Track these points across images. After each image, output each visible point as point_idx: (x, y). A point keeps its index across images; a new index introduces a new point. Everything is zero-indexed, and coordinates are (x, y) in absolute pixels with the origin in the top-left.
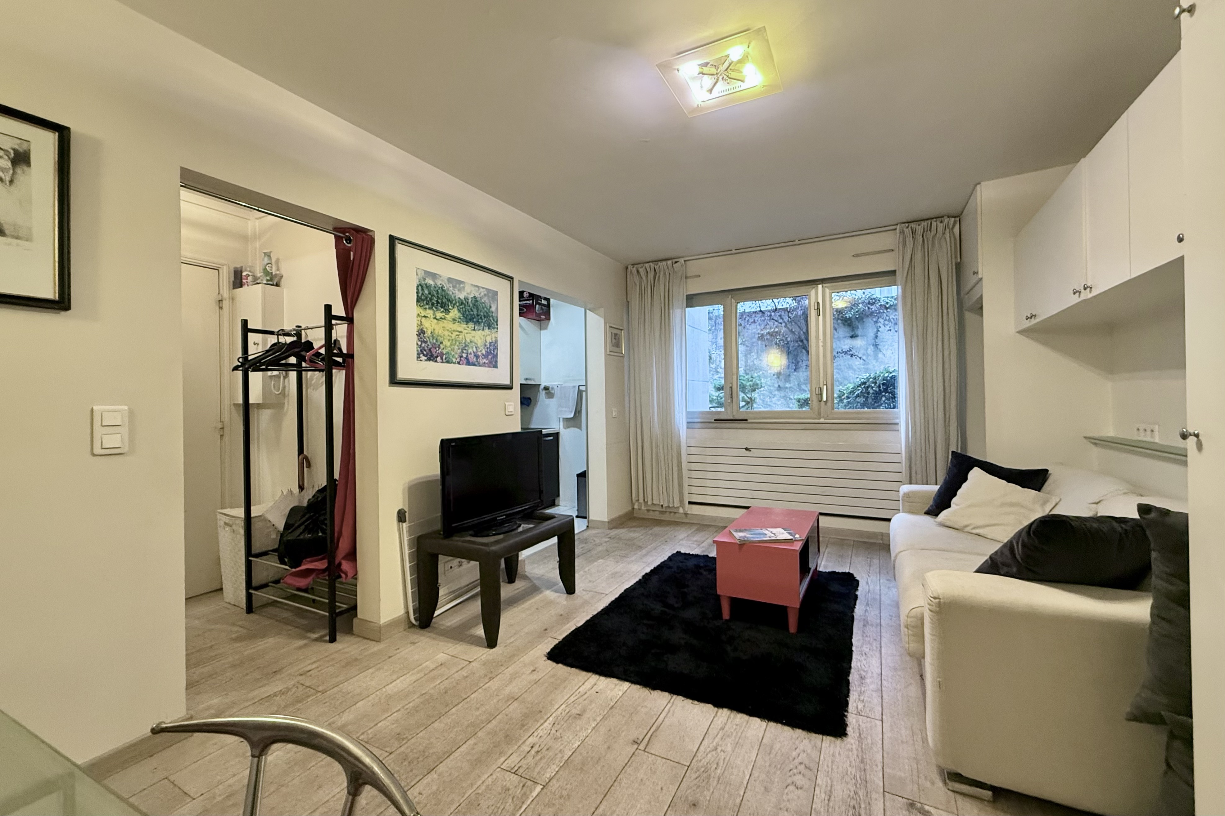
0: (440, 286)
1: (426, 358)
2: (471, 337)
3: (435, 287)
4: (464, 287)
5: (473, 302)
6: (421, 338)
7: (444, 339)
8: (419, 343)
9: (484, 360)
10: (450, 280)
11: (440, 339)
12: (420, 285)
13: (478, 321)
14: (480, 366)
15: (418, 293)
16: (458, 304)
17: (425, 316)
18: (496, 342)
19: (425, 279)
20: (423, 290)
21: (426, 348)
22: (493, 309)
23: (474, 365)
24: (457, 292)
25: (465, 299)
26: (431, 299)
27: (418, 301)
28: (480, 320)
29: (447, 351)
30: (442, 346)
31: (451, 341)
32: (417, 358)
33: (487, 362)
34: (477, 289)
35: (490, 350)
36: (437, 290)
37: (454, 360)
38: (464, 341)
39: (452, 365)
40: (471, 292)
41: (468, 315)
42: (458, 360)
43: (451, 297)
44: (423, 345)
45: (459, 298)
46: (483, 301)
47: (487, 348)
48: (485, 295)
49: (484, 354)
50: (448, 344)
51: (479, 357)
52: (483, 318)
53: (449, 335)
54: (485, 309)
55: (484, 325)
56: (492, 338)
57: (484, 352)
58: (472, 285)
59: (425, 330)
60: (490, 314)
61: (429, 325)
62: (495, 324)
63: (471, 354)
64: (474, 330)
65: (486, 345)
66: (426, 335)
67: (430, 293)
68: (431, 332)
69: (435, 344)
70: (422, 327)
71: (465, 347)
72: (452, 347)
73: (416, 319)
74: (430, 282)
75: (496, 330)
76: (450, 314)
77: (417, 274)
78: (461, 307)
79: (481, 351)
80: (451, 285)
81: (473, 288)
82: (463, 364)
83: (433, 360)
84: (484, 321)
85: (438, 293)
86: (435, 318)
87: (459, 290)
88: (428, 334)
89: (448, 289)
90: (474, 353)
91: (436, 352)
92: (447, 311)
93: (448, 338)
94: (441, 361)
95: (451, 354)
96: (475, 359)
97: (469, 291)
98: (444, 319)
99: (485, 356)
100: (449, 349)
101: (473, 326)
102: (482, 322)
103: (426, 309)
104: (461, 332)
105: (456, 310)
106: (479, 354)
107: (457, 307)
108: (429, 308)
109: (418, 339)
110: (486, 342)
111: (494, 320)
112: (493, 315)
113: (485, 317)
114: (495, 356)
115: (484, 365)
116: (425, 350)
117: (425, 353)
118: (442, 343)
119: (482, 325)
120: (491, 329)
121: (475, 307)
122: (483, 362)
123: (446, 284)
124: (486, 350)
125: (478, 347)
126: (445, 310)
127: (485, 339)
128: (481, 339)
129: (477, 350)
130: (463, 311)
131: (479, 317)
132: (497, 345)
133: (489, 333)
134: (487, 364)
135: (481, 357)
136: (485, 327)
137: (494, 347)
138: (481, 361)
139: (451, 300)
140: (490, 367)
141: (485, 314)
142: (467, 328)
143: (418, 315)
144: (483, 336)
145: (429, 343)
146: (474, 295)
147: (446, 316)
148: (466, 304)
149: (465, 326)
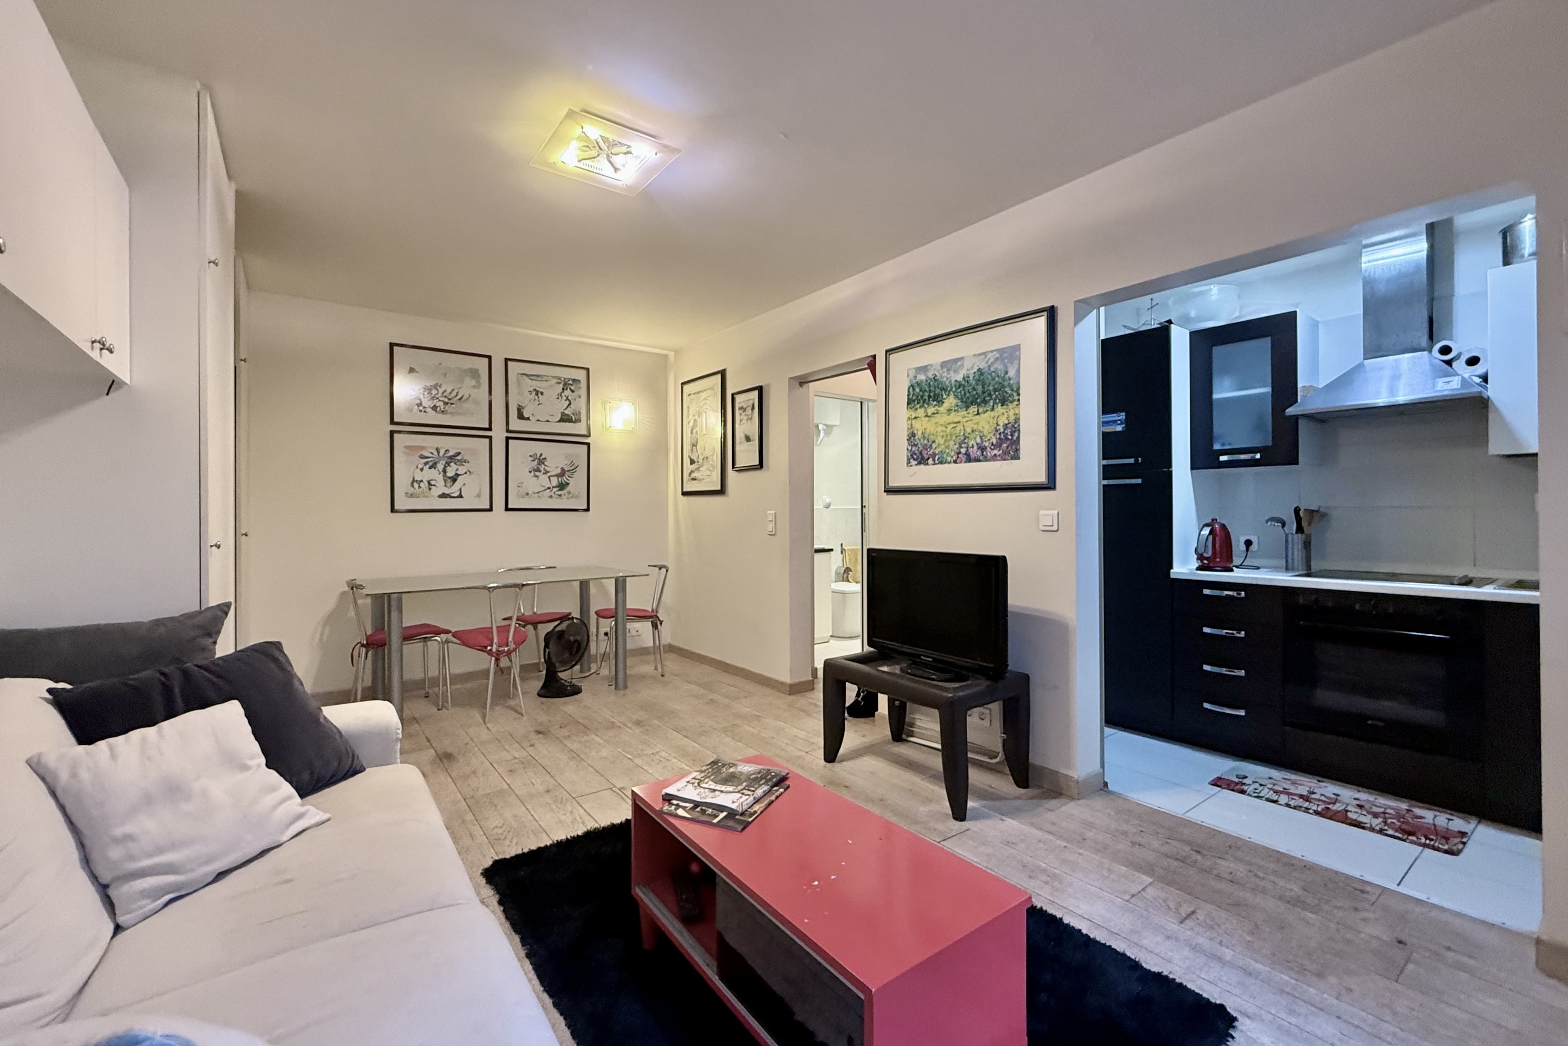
0: (933, 377)
1: (916, 462)
2: (972, 425)
3: (927, 381)
4: (962, 365)
5: (977, 377)
6: (911, 442)
7: (937, 436)
8: (910, 448)
9: (995, 452)
10: (944, 364)
11: (932, 438)
12: (911, 385)
13: (984, 399)
14: (987, 461)
15: (908, 395)
16: (954, 389)
17: (916, 418)
18: (1017, 420)
19: (916, 377)
20: (914, 389)
21: (916, 452)
22: (1012, 373)
23: (977, 460)
24: (952, 374)
25: (964, 378)
26: (922, 397)
27: (908, 404)
28: (987, 399)
29: (939, 450)
30: (934, 446)
31: (944, 438)
32: (907, 464)
33: (998, 453)
34: (983, 357)
35: (1005, 436)
36: (929, 384)
37: (949, 459)
38: (962, 433)
39: (946, 465)
40: (973, 366)
41: (968, 398)
42: (954, 458)
43: (946, 384)
44: (914, 449)
45: (956, 381)
46: (992, 369)
47: (1000, 434)
48: (997, 359)
49: (994, 443)
50: (942, 441)
51: (985, 448)
52: (992, 393)
53: (943, 431)
54: (997, 379)
55: (995, 403)
56: (1008, 418)
57: (994, 441)
58: (974, 355)
59: (916, 432)
60: (1006, 383)
61: (918, 426)
62: (1015, 394)
63: (973, 447)
64: (978, 414)
65: (997, 431)
66: (916, 437)
67: (920, 391)
68: (923, 433)
69: (926, 445)
70: (910, 430)
71: (965, 439)
72: (946, 444)
73: (906, 423)
74: (922, 377)
75: (1016, 403)
76: (945, 405)
77: (907, 376)
78: (959, 391)
79: (989, 440)
80: (945, 370)
81: (976, 360)
82: (961, 462)
83: (923, 463)
84: (994, 396)
86: (927, 416)
87: (955, 371)
88: (919, 435)
89: (942, 377)
90: (977, 444)
91: (925, 454)
92: (940, 402)
93: (942, 434)
94: (932, 462)
95: (946, 452)
96: (979, 453)
97: (970, 365)
98: (937, 413)
99: (997, 446)
100: (943, 446)
101: (976, 409)
102: (991, 399)
103: (917, 408)
104: (959, 422)
105: (952, 397)
106: (986, 444)
107: (954, 392)
108: (920, 407)
109: (909, 444)
110: (998, 425)
111: (1012, 390)
112: (1012, 382)
113: (995, 390)
114: (1015, 441)
115: (994, 458)
116: (915, 454)
117: (915, 457)
118: (934, 442)
119: (992, 404)
120: (1008, 405)
121: (980, 383)
122: (993, 454)
123: (938, 371)
124: (998, 436)
125: (984, 435)
126: (938, 402)
127: (995, 422)
128: (989, 423)
129: (982, 440)
130: (961, 395)
131: (986, 394)
132: (1019, 426)
133: (1004, 411)
134: (999, 455)
135: (988, 449)
136: (996, 406)
137: (1014, 429)
138: (989, 453)
139: (945, 387)
140: (1005, 460)
141: (996, 386)
142: (966, 415)
143: (909, 418)
144: (993, 418)
145: (919, 446)
146: (977, 368)
147: (940, 409)
148: (966, 384)
149: (963, 413)
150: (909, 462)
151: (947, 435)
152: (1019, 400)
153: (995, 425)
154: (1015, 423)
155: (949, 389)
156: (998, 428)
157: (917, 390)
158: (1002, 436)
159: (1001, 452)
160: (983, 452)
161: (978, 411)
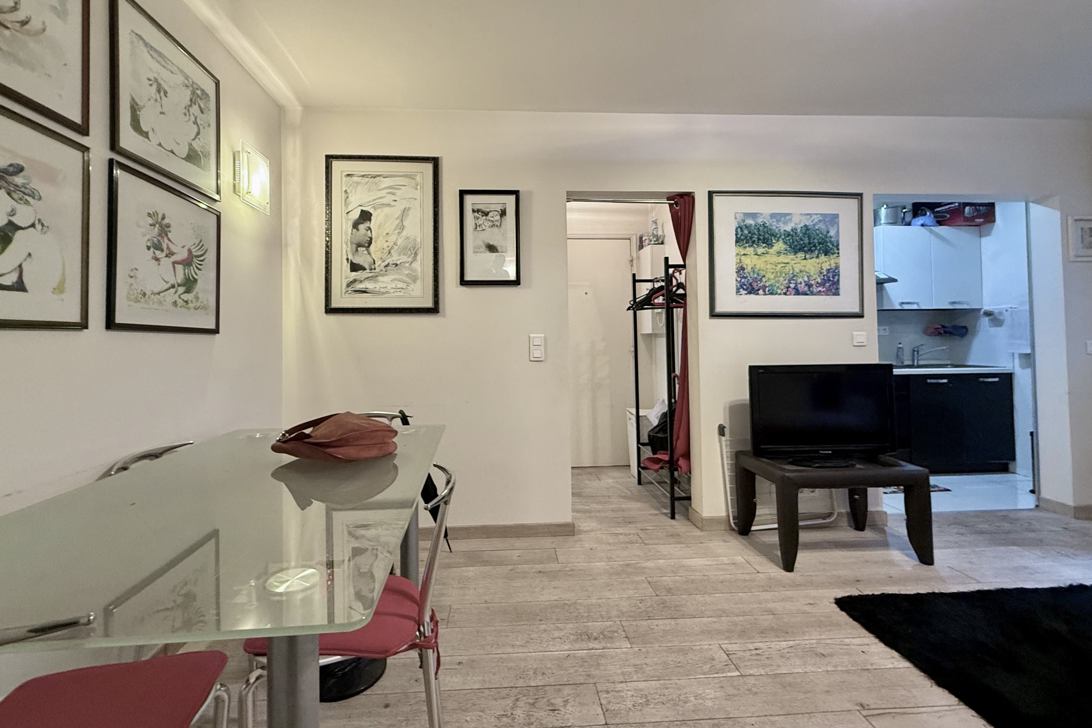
0: (762, 223)
1: (746, 292)
2: (800, 267)
3: (756, 226)
4: (791, 219)
5: (803, 231)
6: (741, 275)
7: (766, 272)
8: (739, 279)
9: (820, 289)
10: (773, 216)
11: (762, 273)
12: (739, 227)
13: (810, 249)
14: (813, 295)
15: (736, 235)
17: (744, 255)
18: (837, 267)
19: (744, 221)
20: (742, 230)
21: (746, 283)
22: (832, 233)
23: (807, 294)
24: (782, 225)
25: (792, 230)
26: (751, 238)
27: (737, 242)
28: (813, 248)
29: (770, 283)
30: (764, 280)
31: (774, 274)
32: (737, 293)
33: (822, 290)
34: (809, 217)
35: (828, 278)
36: (758, 228)
37: (779, 291)
38: (791, 272)
39: (777, 296)
40: (800, 222)
41: (796, 245)
42: (784, 291)
43: (775, 232)
44: (743, 280)
45: (785, 230)
46: (817, 227)
47: (824, 276)
48: (820, 221)
50: (772, 277)
51: (812, 285)
52: (817, 245)
53: (772, 268)
54: (820, 235)
55: (819, 253)
56: (830, 265)
57: (819, 281)
58: (801, 214)
59: (745, 267)
60: (828, 240)
61: (749, 262)
62: (835, 249)
63: (801, 283)
64: (805, 259)
65: (821, 273)
66: (746, 271)
67: (749, 233)
68: (752, 268)
69: (756, 278)
70: (741, 264)
71: (794, 277)
72: (776, 279)
73: (735, 258)
74: (750, 222)
75: (836, 255)
76: (774, 248)
77: (736, 218)
78: (788, 238)
79: (815, 279)
80: (775, 220)
81: (804, 218)
82: (790, 294)
83: (754, 293)
84: (818, 248)
85: (759, 230)
86: (756, 254)
87: (784, 223)
88: (749, 269)
89: (771, 225)
90: (805, 282)
91: (757, 285)
92: (770, 245)
93: (772, 271)
94: (763, 293)
95: (775, 286)
96: (806, 289)
97: (797, 221)
98: (767, 253)
99: (822, 284)
100: (773, 281)
101: (804, 255)
102: (816, 249)
103: (745, 247)
104: (788, 263)
105: (781, 242)
106: (813, 282)
107: (783, 239)
108: (749, 246)
109: (738, 276)
110: (822, 269)
111: (833, 245)
112: (832, 239)
113: (820, 243)
114: (835, 282)
115: (819, 293)
116: (745, 285)
117: (745, 287)
118: (764, 276)
119: (817, 253)
120: (829, 255)
121: (807, 236)
122: (818, 290)
123: (768, 220)
124: (822, 277)
125: (810, 276)
126: (768, 245)
127: (820, 267)
128: (815, 267)
129: (808, 279)
130: (790, 242)
131: (812, 245)
132: (839, 272)
133: (827, 260)
134: (823, 292)
135: (814, 286)
136: (820, 255)
137: (835, 274)
138: (815, 290)
139: (774, 234)
140: (828, 295)
141: (820, 241)
142: (795, 259)
143: (738, 254)
144: (819, 263)
145: (749, 278)
146: (804, 224)
147: (770, 250)
148: (794, 234)
149: (793, 257)
150: (738, 291)
151: (777, 272)
152: (838, 253)
153: (820, 269)
154: (836, 269)
155: (778, 236)
156: (822, 271)
157: (746, 232)
158: (826, 278)
159: (824, 289)
160: (809, 288)
161: (805, 256)
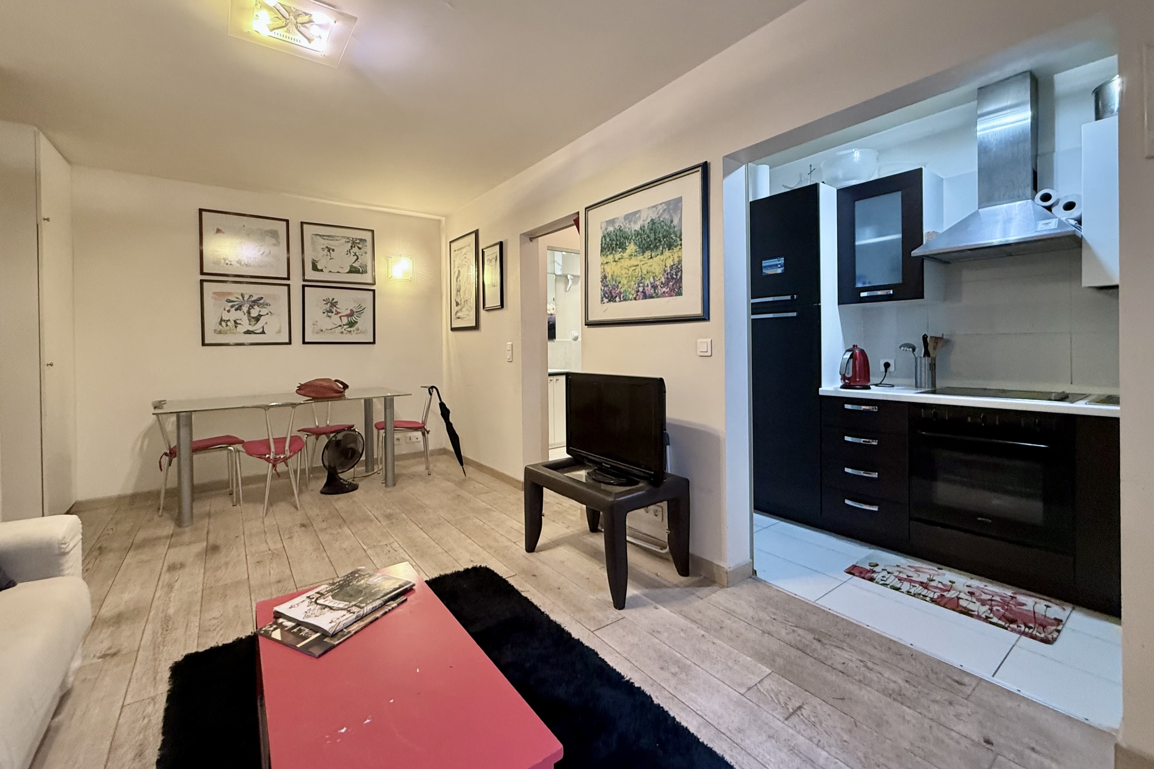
0: (619, 228)
1: (607, 300)
2: (647, 268)
3: (614, 231)
4: (640, 217)
5: (650, 226)
6: (604, 283)
7: (622, 278)
8: (603, 288)
9: (664, 289)
10: (627, 217)
11: (618, 279)
12: (602, 236)
13: (656, 246)
14: (658, 297)
15: (601, 245)
16: (634, 238)
17: (607, 263)
18: (680, 262)
19: (606, 229)
20: (605, 239)
21: (607, 291)
22: (676, 222)
23: (651, 297)
24: (632, 225)
25: (641, 228)
26: (611, 245)
27: (602, 251)
28: (658, 244)
29: (624, 289)
30: (620, 286)
31: (627, 278)
33: (666, 291)
34: (654, 209)
35: (672, 276)
36: (616, 234)
37: (631, 296)
38: (640, 275)
39: (629, 302)
40: (647, 217)
41: (644, 244)
42: (634, 296)
43: (628, 234)
44: (606, 289)
45: (635, 230)
46: (661, 219)
47: (667, 274)
48: (664, 211)
49: (663, 282)
50: (625, 282)
52: (662, 239)
53: (626, 273)
54: (665, 227)
55: (663, 248)
56: (673, 260)
57: (663, 280)
58: (648, 208)
59: (607, 275)
60: (671, 231)
61: (609, 270)
62: (678, 239)
63: (648, 286)
64: (651, 258)
65: (665, 271)
66: (607, 279)
67: (610, 240)
68: (612, 275)
69: (614, 285)
70: (603, 273)
71: (642, 280)
72: (629, 284)
73: (600, 268)
74: (611, 229)
75: (679, 247)
76: (627, 251)
77: (600, 229)
78: (637, 239)
79: (659, 279)
80: (627, 222)
81: (650, 211)
82: (639, 299)
83: (612, 301)
84: (663, 242)
86: (615, 261)
87: (634, 223)
88: (609, 277)
89: (625, 227)
90: (651, 284)
91: (614, 293)
92: (624, 249)
93: (626, 275)
94: (619, 300)
95: (628, 291)
96: (652, 291)
97: (645, 217)
98: (622, 258)
99: (664, 285)
100: (626, 286)
102: (661, 244)
103: (607, 255)
104: (638, 265)
105: (632, 244)
106: (658, 283)
107: (634, 240)
108: (610, 254)
109: (602, 285)
110: (666, 266)
111: (676, 236)
112: (676, 229)
113: (664, 237)
114: (678, 280)
115: (663, 295)
116: (607, 293)
117: (607, 295)
118: (620, 282)
119: (661, 249)
120: (673, 249)
121: (653, 231)
122: (662, 291)
123: (623, 223)
124: (666, 276)
125: (656, 276)
127: (664, 264)
128: (659, 265)
129: (654, 279)
130: (639, 242)
131: (657, 241)
132: (681, 266)
133: (670, 254)
134: (667, 293)
135: (659, 287)
136: (664, 250)
137: (677, 270)
138: (660, 291)
139: (627, 236)
140: (671, 296)
141: (665, 234)
142: (643, 259)
143: (602, 264)
144: (662, 261)
145: (610, 286)
146: (651, 219)
147: (624, 255)
148: (643, 233)
149: (640, 257)
150: (602, 301)
151: (629, 276)
152: (681, 245)
153: (664, 267)
154: (679, 264)
155: (630, 237)
156: (666, 269)
157: (608, 240)
158: (669, 276)
159: (668, 289)
160: (655, 290)
161: (651, 255)
